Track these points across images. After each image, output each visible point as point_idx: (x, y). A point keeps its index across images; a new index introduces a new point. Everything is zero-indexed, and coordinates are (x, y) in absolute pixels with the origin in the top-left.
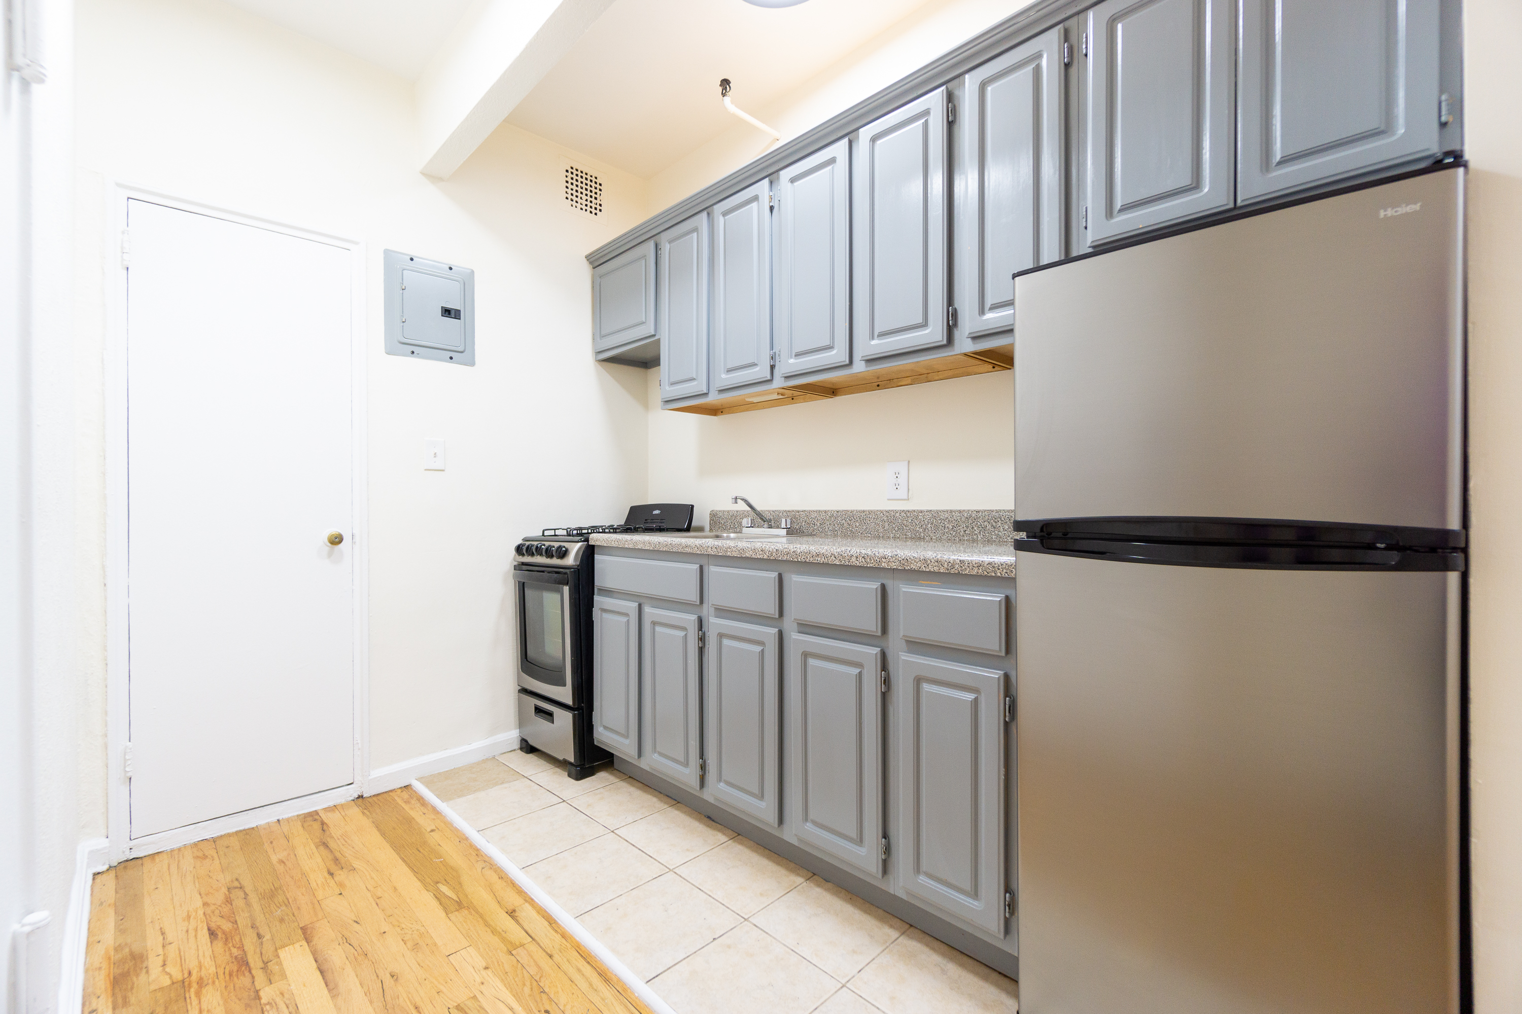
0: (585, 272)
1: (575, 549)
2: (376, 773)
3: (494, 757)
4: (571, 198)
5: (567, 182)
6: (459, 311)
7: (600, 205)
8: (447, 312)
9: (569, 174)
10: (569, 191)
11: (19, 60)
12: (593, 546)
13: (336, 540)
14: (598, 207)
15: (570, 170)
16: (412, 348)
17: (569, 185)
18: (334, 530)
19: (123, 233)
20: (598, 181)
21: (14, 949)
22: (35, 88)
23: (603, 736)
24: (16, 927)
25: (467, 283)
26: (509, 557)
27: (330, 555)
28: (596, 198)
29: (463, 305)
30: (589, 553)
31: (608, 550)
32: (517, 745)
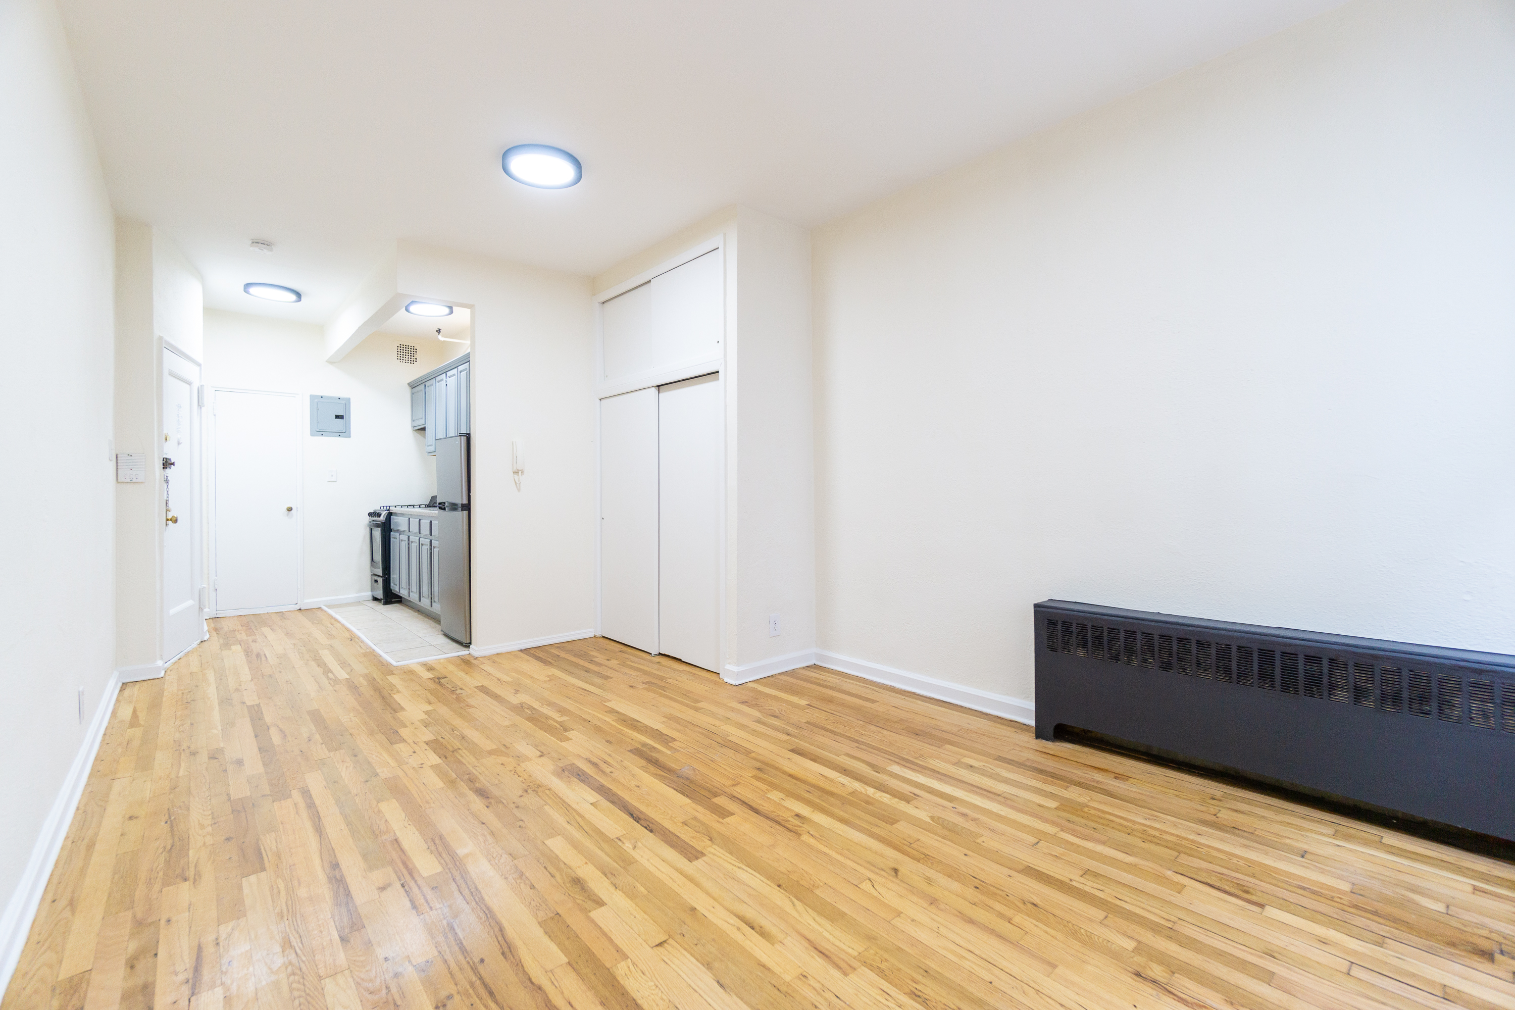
0: (408, 389)
1: (384, 514)
2: (306, 601)
3: (359, 602)
4: (400, 359)
5: (398, 352)
6: (343, 416)
7: (416, 359)
8: (337, 417)
9: (399, 348)
10: (399, 355)
11: (200, 404)
12: (392, 513)
13: (290, 509)
14: (415, 360)
15: (399, 346)
16: (322, 433)
17: (399, 353)
18: (289, 505)
19: (214, 403)
20: (415, 348)
21: (200, 591)
22: (203, 408)
23: (395, 588)
24: (200, 587)
25: (347, 403)
26: (367, 519)
27: (288, 515)
28: (413, 356)
29: (345, 413)
30: (390, 514)
31: (396, 514)
32: (371, 598)
